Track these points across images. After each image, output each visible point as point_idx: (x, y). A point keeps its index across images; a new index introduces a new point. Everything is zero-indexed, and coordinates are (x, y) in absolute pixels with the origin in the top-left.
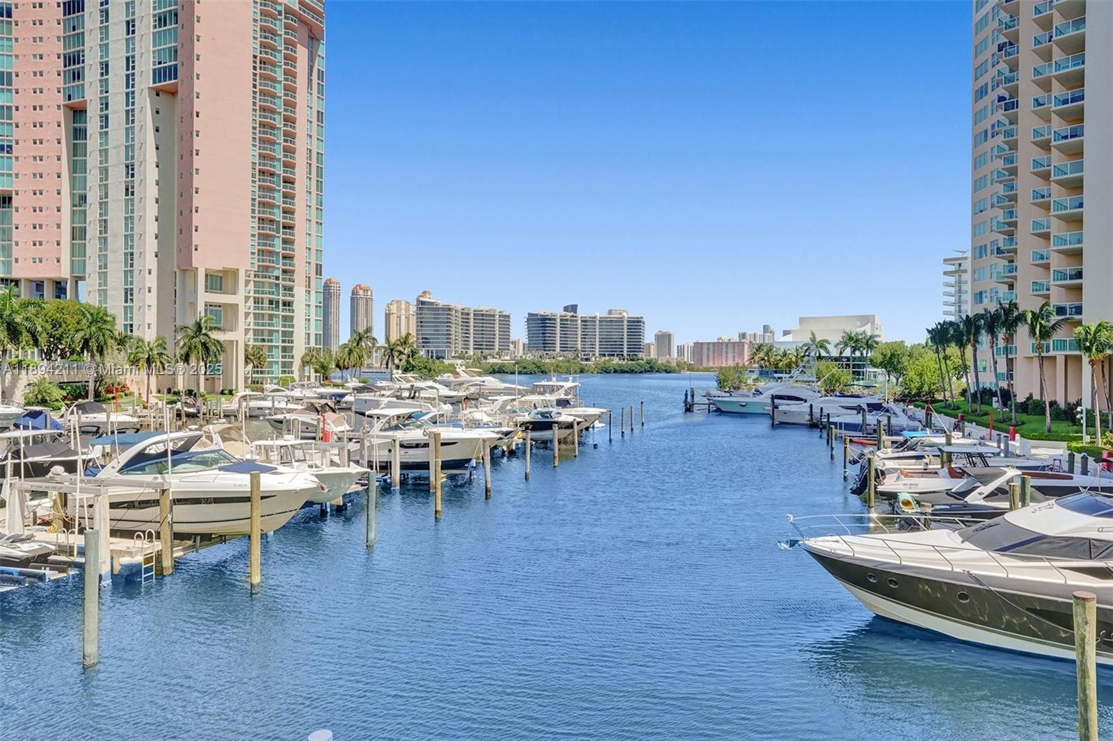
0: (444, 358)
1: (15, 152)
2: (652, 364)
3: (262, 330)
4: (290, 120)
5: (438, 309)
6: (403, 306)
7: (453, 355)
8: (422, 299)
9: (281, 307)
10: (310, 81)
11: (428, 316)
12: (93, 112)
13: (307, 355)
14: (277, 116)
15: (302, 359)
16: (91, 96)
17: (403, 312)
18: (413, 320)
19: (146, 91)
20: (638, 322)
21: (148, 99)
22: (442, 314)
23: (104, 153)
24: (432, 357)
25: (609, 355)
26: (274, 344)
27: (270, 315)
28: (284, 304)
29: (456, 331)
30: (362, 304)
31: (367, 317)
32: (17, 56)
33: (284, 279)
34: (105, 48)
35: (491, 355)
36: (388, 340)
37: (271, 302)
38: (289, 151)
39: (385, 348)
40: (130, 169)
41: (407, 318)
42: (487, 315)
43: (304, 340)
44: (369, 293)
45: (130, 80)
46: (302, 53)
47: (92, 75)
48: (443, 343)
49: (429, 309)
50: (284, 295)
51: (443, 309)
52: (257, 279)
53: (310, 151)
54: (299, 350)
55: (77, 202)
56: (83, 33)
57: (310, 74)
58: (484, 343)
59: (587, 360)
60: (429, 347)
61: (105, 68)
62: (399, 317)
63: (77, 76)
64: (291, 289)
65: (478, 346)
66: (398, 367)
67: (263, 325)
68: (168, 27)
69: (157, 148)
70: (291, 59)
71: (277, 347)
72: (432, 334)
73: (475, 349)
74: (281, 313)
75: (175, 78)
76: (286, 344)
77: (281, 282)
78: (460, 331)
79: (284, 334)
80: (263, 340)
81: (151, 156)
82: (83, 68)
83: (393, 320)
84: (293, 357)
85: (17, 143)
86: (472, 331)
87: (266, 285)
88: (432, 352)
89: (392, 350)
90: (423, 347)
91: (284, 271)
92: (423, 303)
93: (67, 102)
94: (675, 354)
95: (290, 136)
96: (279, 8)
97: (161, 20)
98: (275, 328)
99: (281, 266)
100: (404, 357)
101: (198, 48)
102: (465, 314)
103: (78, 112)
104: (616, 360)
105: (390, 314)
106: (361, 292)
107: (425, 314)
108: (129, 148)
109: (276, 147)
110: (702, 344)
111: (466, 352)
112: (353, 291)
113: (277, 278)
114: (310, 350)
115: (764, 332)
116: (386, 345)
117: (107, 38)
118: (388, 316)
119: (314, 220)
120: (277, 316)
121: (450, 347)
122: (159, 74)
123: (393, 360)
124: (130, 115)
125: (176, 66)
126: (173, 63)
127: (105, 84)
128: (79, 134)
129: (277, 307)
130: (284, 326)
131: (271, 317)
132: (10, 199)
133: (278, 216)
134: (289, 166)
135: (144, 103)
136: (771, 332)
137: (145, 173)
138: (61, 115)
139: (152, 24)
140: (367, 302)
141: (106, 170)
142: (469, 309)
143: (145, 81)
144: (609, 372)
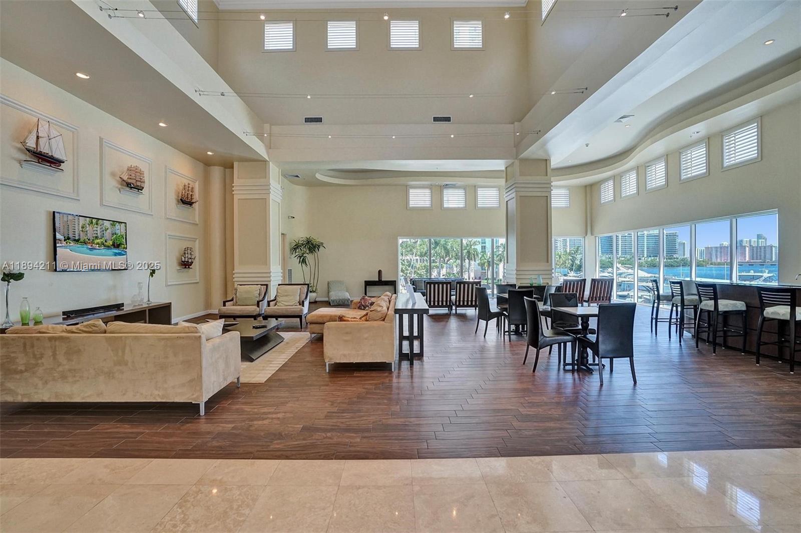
2: (685, 261)
136: (764, 239)
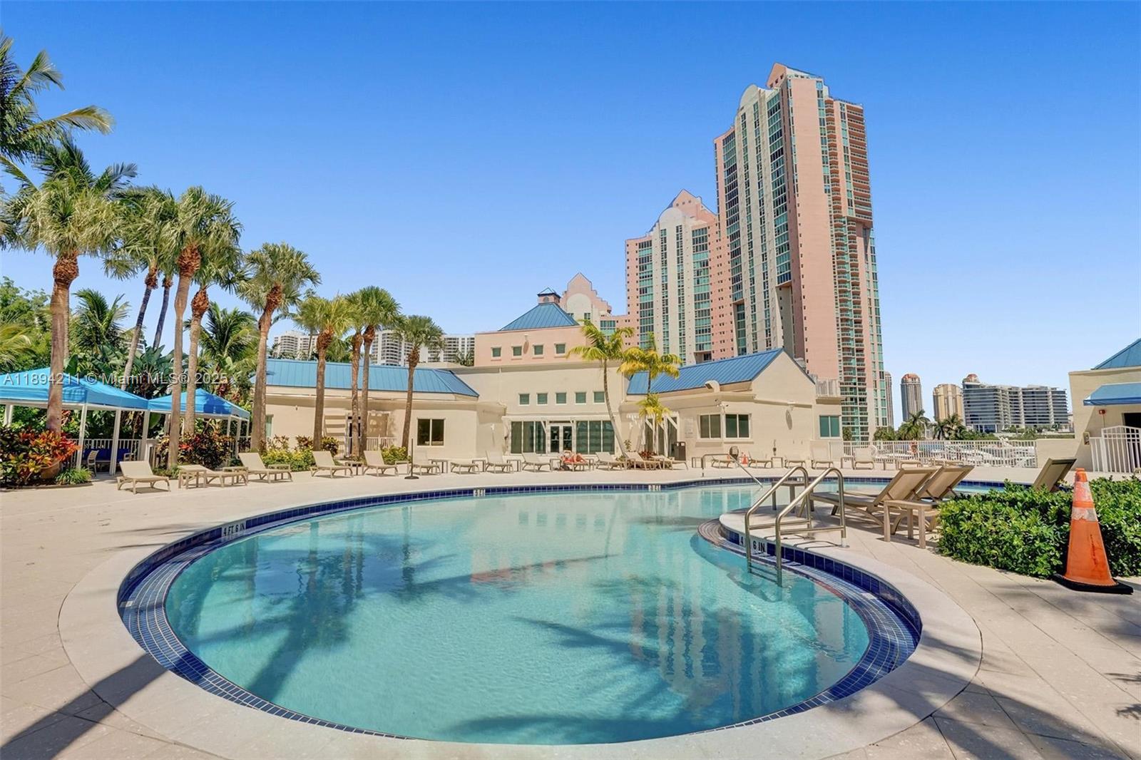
0: (994, 431)
1: (712, 332)
3: (848, 417)
4: (855, 285)
5: (984, 391)
6: (950, 389)
7: (1003, 429)
8: (966, 383)
9: (858, 402)
10: (866, 255)
11: (974, 397)
12: (748, 304)
13: (878, 432)
14: (847, 284)
15: (875, 435)
16: (746, 296)
17: (950, 394)
18: (961, 401)
19: (775, 290)
21: (776, 293)
22: (989, 395)
23: (754, 325)
24: (981, 431)
26: (856, 426)
27: (851, 407)
28: (860, 400)
29: (1005, 408)
30: (911, 389)
31: (916, 399)
32: (711, 284)
33: (859, 384)
34: (752, 271)
35: (1045, 428)
36: (937, 417)
37: (852, 399)
38: (857, 303)
39: (935, 425)
40: (768, 331)
41: (955, 398)
42: (1037, 393)
43: (875, 422)
44: (917, 380)
45: (765, 284)
46: (860, 241)
47: (746, 285)
48: (992, 419)
49: (975, 391)
50: (860, 394)
51: (989, 390)
52: (842, 386)
53: (870, 299)
54: (872, 430)
55: (741, 352)
56: (741, 266)
57: (866, 251)
58: (1037, 418)
60: (977, 422)
61: (753, 280)
62: (947, 398)
63: (739, 287)
64: (864, 390)
65: (1029, 420)
66: (948, 439)
67: (848, 414)
68: (784, 253)
69: (782, 318)
70: (853, 247)
71: (858, 428)
72: (980, 412)
73: (1026, 423)
74: (858, 406)
75: (790, 279)
76: (864, 426)
77: (857, 386)
78: (1009, 408)
79: (862, 419)
80: (849, 424)
81: (779, 323)
82: (741, 283)
83: (941, 401)
84: (868, 434)
85: (713, 327)
86: (1022, 407)
87: (848, 389)
88: (981, 427)
89: (942, 427)
90: (972, 423)
91: (859, 379)
92: (968, 386)
93: (735, 302)
95: (856, 294)
96: (843, 220)
97: (780, 250)
98: (856, 416)
99: (857, 376)
100: (953, 432)
101: (802, 261)
102: (1013, 393)
103: (739, 306)
105: (937, 396)
106: (910, 380)
107: (972, 395)
108: (767, 321)
109: (848, 303)
111: (1018, 427)
112: (902, 379)
113: (855, 384)
114: (879, 429)
116: (936, 422)
117: (753, 265)
118: (936, 398)
119: (876, 343)
120: (856, 408)
121: (999, 422)
122: (780, 279)
123: (943, 435)
124: (767, 302)
125: (790, 273)
126: (788, 271)
127: (753, 289)
128: (741, 316)
129: (856, 402)
130: (862, 424)
131: (852, 409)
132: (710, 354)
133: (853, 345)
134: (857, 313)
135: (774, 295)
137: (776, 333)
138: (731, 309)
139: (776, 253)
140: (915, 387)
141: (756, 334)
142: (1017, 388)
143: (774, 284)
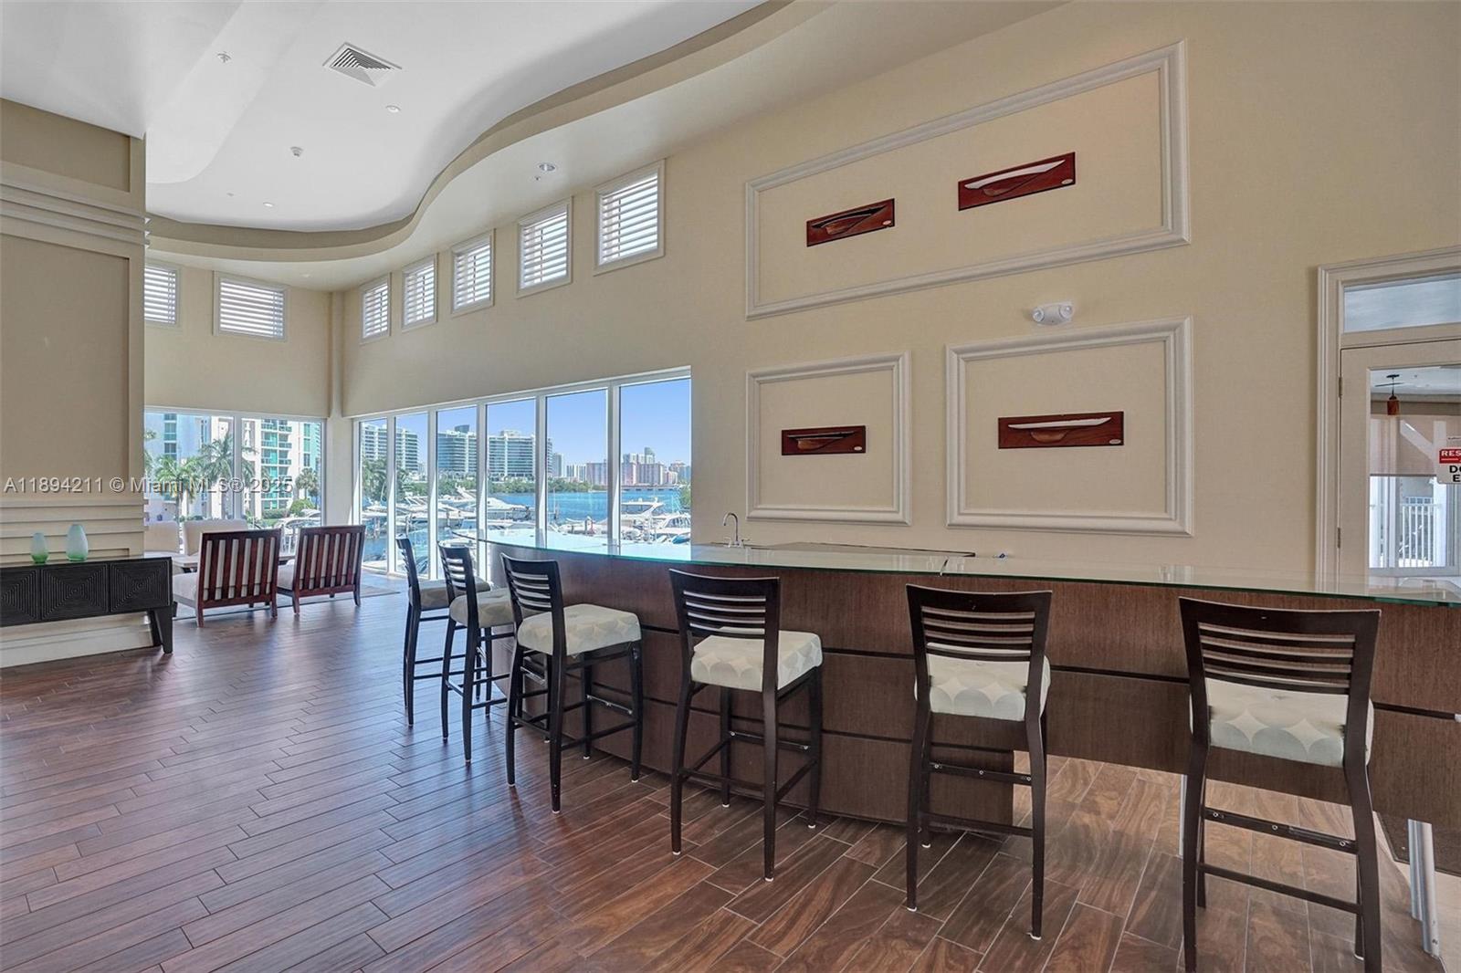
20: (528, 443)
25: (517, 475)
59: (498, 480)
94: (564, 475)
104: (525, 480)
110: (594, 464)
115: (646, 454)
144: (520, 492)
